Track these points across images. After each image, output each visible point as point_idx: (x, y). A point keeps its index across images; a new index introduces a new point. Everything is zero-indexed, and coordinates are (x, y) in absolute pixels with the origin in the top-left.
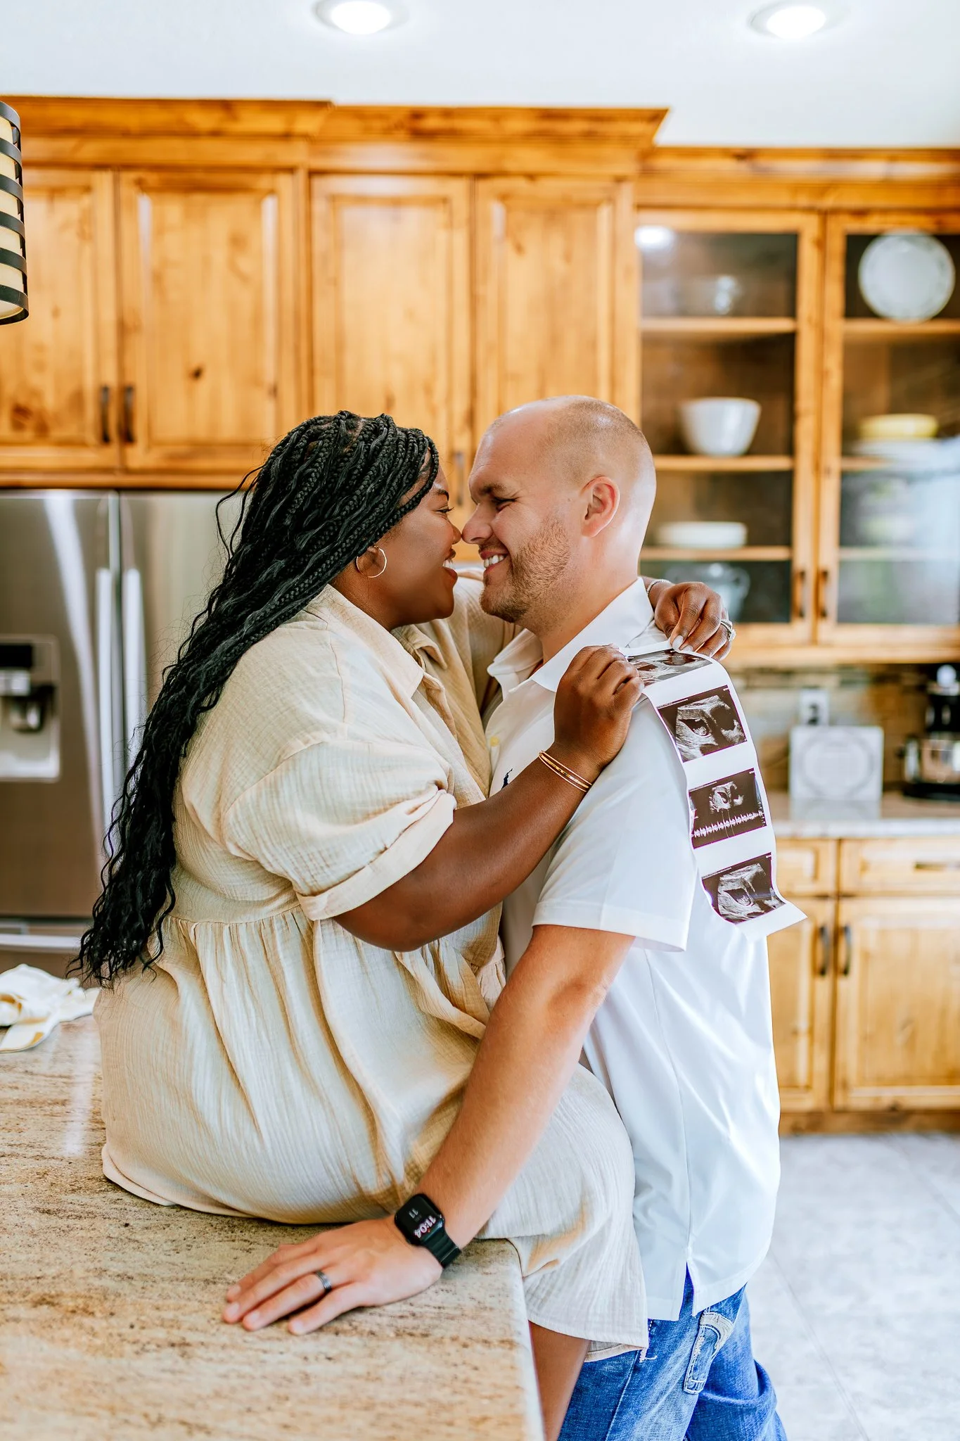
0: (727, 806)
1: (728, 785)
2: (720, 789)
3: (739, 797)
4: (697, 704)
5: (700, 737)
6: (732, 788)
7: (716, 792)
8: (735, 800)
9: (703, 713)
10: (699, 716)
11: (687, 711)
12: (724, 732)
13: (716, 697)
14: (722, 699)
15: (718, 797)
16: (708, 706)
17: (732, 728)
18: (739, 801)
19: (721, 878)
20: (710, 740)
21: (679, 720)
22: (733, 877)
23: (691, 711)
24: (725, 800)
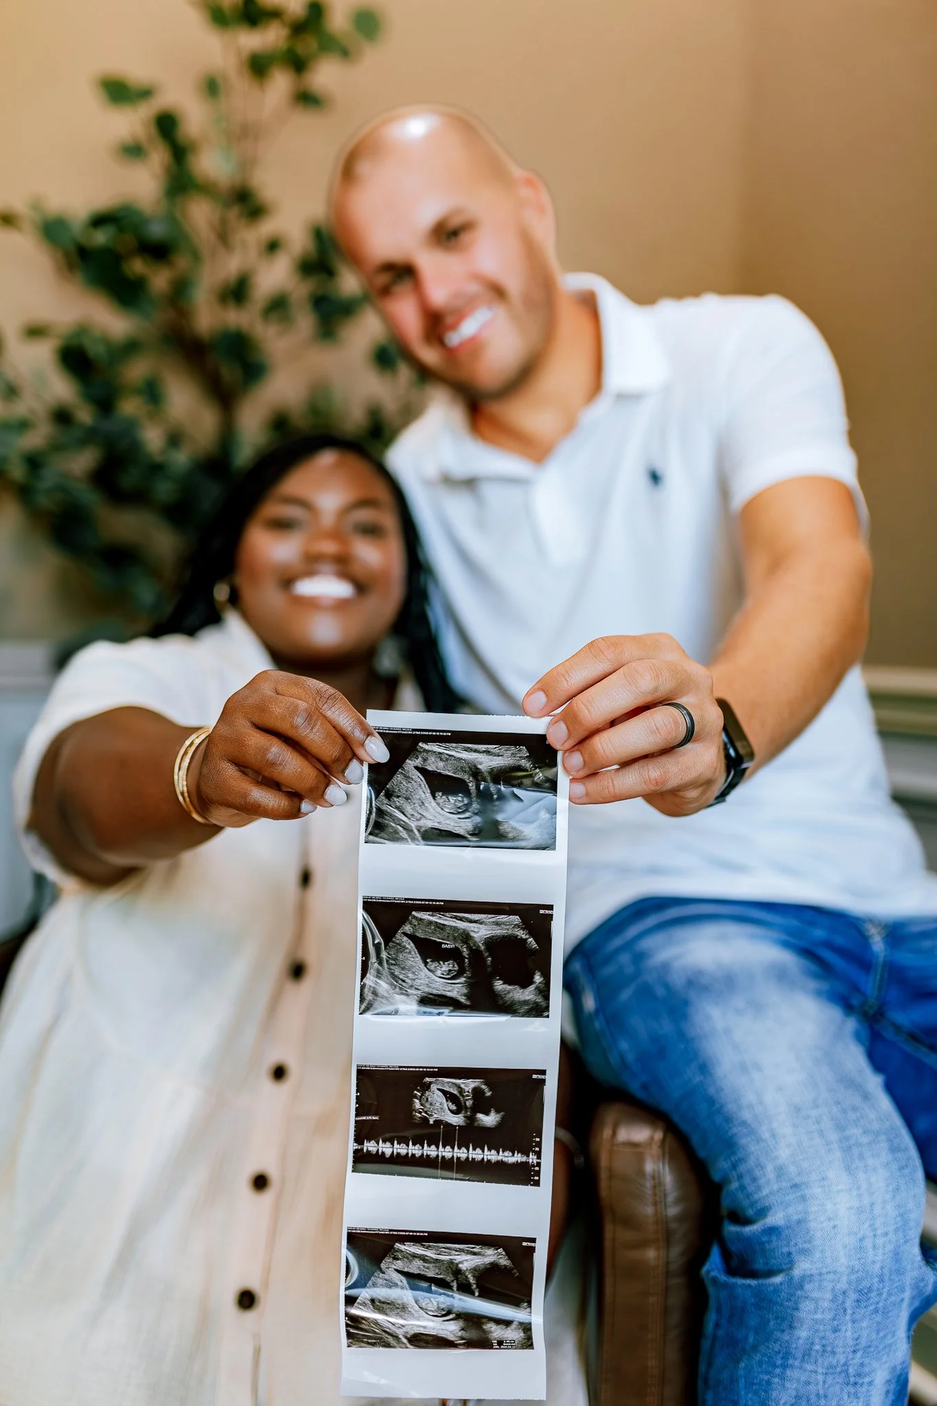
0: (457, 1120)
1: (469, 1085)
2: (448, 1083)
3: (493, 1113)
4: (461, 919)
5: (435, 978)
6: (477, 1092)
7: (434, 1087)
8: (480, 1116)
9: (466, 937)
10: (455, 939)
11: (430, 923)
12: (499, 985)
13: (516, 919)
14: (526, 925)
15: (436, 1096)
16: (482, 930)
17: (525, 983)
18: (489, 1120)
19: (397, 1245)
20: (457, 990)
21: (405, 934)
22: (430, 1254)
23: (442, 927)
24: (454, 1107)
